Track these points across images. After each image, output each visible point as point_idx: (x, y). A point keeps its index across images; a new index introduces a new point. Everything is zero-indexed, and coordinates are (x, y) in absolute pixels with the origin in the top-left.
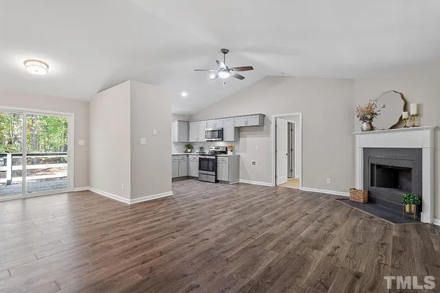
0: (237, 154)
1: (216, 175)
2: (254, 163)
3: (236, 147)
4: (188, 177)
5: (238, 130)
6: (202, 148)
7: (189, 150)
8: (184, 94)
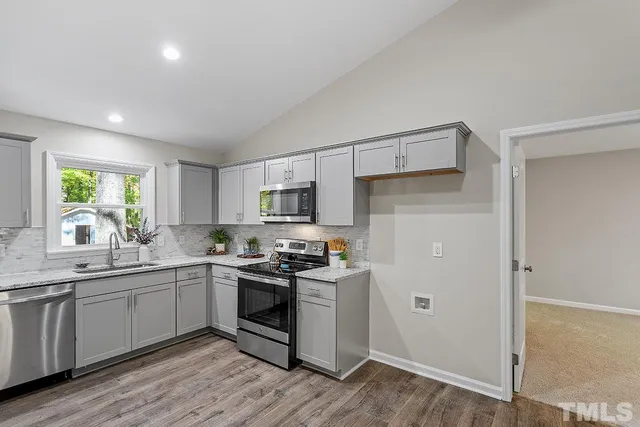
0: (363, 266)
1: (293, 345)
2: (423, 303)
3: (359, 245)
4: (211, 332)
5: (366, 186)
6: (253, 242)
7: (220, 247)
8: (171, 53)
